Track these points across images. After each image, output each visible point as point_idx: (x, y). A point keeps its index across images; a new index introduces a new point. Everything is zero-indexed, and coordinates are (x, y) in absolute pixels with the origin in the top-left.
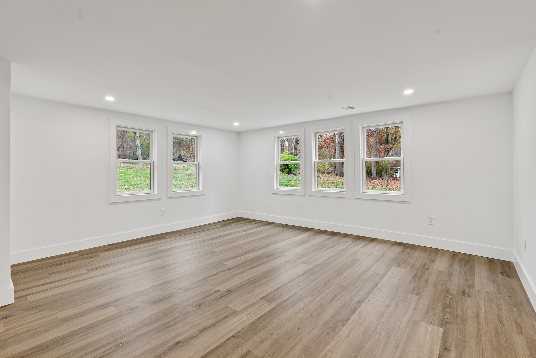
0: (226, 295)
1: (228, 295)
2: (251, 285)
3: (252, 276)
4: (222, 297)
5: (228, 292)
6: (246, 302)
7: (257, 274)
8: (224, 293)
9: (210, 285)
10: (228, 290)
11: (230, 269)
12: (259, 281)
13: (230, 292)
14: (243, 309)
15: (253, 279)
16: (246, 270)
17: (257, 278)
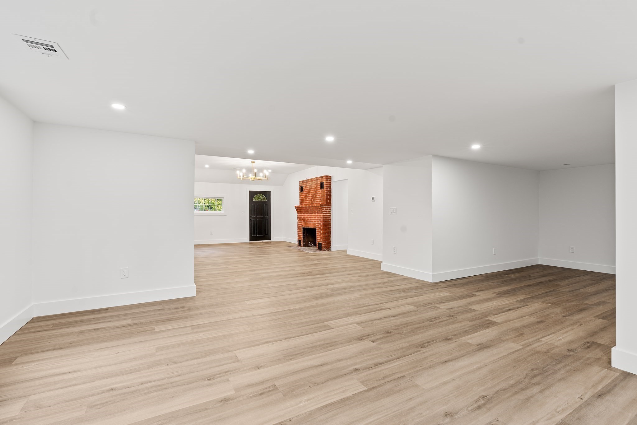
0: (364, 336)
1: (362, 336)
2: (335, 342)
3: (328, 352)
4: (368, 335)
5: (361, 339)
6: (346, 328)
7: (320, 355)
8: (365, 339)
9: (382, 349)
10: (361, 341)
11: (356, 370)
12: (323, 345)
13: (359, 338)
14: (350, 324)
15: (328, 348)
16: (332, 363)
17: (324, 348)
